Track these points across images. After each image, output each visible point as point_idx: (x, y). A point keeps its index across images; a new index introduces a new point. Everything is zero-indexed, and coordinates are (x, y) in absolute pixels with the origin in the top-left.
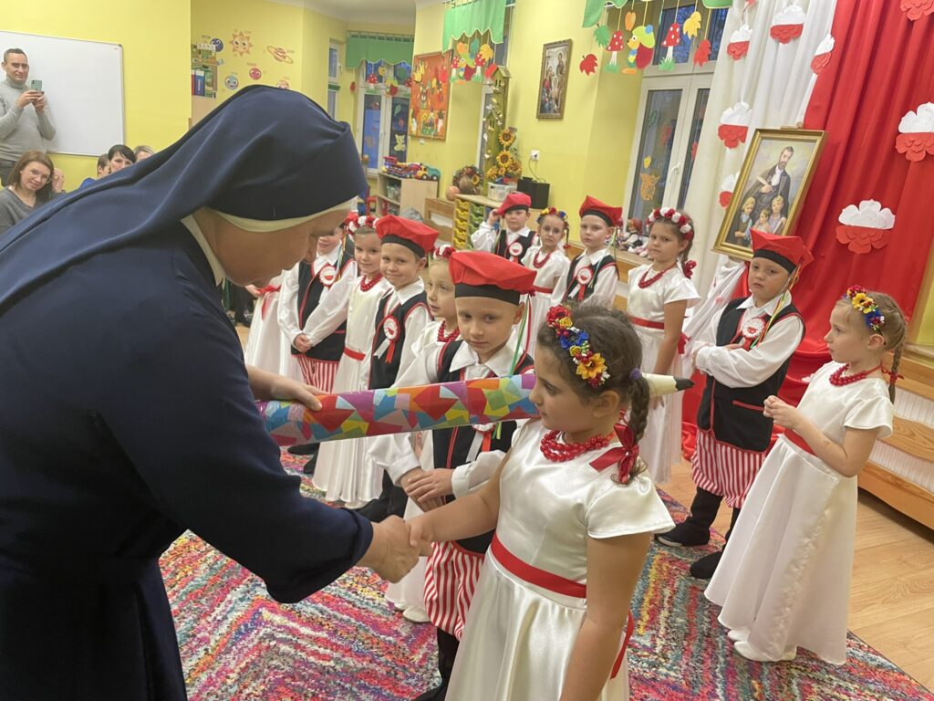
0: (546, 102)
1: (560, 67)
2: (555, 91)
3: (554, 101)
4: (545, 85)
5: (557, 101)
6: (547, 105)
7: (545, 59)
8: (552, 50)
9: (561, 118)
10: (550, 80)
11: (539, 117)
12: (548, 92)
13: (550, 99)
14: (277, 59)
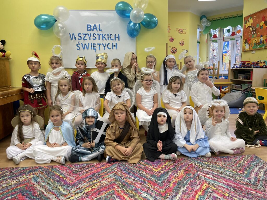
14: (179, 33)
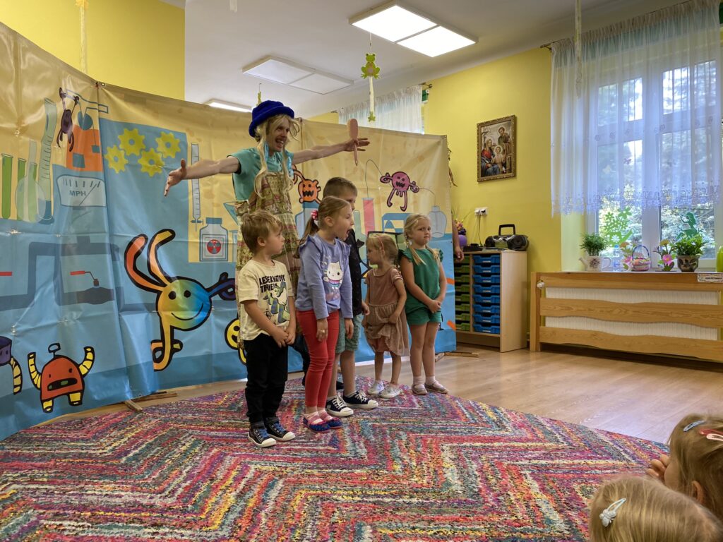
0: (488, 168)
1: (504, 139)
2: (499, 157)
3: (500, 166)
4: (485, 154)
5: (504, 165)
6: (490, 169)
7: (480, 136)
8: (491, 127)
9: (515, 176)
10: (491, 150)
11: (480, 181)
12: (490, 159)
13: (495, 163)
